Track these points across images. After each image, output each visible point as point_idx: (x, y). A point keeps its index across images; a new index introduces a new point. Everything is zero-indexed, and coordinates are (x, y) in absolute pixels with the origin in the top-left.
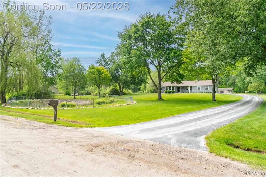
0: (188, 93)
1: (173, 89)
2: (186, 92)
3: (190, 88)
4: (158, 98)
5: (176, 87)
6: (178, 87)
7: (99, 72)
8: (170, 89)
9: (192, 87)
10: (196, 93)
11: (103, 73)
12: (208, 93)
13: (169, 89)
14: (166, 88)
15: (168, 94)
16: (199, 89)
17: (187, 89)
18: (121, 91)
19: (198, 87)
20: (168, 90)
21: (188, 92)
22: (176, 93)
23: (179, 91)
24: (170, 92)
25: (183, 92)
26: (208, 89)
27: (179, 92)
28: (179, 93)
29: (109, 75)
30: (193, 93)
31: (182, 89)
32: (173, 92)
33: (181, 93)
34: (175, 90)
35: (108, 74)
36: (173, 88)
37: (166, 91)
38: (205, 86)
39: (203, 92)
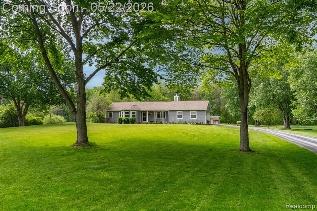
0: (161, 123)
1: (132, 116)
2: (156, 122)
3: (164, 113)
4: (77, 140)
5: (139, 111)
6: (141, 112)
8: (128, 116)
9: (167, 112)
10: (175, 124)
12: (197, 124)
13: (126, 116)
14: (121, 113)
15: (123, 125)
16: (180, 116)
17: (159, 116)
18: (21, 118)
19: (179, 113)
20: (124, 117)
21: (160, 121)
22: (139, 123)
23: (145, 119)
24: (127, 122)
25: (152, 122)
26: (195, 117)
27: (143, 121)
28: (144, 123)
30: (170, 124)
31: (148, 116)
32: (133, 122)
33: (147, 123)
34: (136, 117)
36: (134, 113)
37: (119, 119)
38: (191, 111)
39: (187, 122)
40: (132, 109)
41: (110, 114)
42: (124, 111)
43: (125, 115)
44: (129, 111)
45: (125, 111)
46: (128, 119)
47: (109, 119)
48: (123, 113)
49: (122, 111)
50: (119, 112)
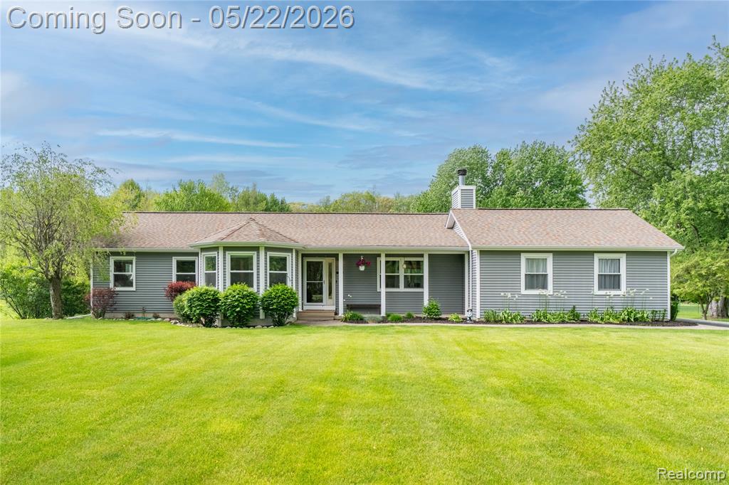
8: (245, 280)
16: (535, 280)
19: (531, 263)
26: (616, 287)
27: (306, 307)
38: (597, 257)
39: (583, 311)
40: (272, 243)
41: (120, 266)
42: (226, 249)
43: (229, 271)
44: (254, 254)
45: (229, 254)
46: (252, 298)
47: (112, 294)
48: (211, 263)
49: (204, 249)
50: (174, 260)
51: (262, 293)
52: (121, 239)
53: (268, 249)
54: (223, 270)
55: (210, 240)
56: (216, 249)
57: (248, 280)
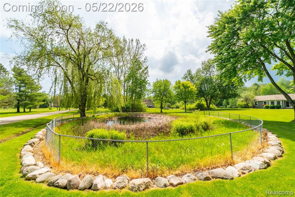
5: (283, 101)
7: (186, 87)
11: (189, 87)
18: (208, 106)
27: (286, 107)
29: (196, 89)
32: (279, 108)
34: (281, 105)
35: (194, 88)
36: (279, 102)
37: (266, 106)
41: (256, 103)
44: (274, 101)
45: (271, 101)
46: (274, 106)
47: (255, 106)
48: (268, 102)
49: (267, 101)
50: (263, 102)
51: (276, 105)
52: (255, 100)
53: (276, 100)
54: (270, 103)
55: (268, 100)
56: (269, 101)
57: (274, 104)
